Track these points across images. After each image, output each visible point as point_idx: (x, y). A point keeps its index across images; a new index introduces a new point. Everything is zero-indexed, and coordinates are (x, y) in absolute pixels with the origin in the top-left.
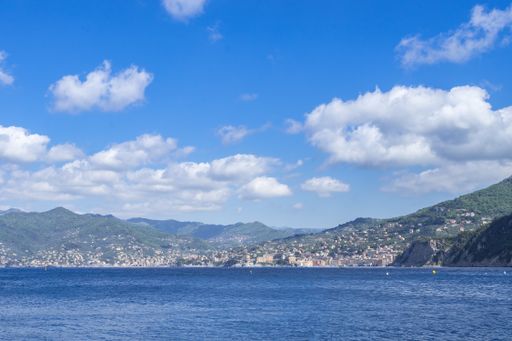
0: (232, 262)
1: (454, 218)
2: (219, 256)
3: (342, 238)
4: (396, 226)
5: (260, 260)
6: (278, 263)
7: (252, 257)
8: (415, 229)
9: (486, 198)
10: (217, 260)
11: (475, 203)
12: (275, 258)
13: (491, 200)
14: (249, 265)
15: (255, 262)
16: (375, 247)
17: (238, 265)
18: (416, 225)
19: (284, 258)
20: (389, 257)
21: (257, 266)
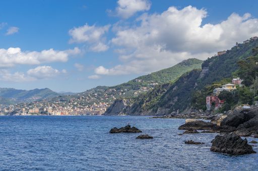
0: (14, 112)
1: (145, 86)
2: (8, 109)
3: (82, 98)
4: (113, 91)
5: (31, 111)
6: (42, 113)
7: (26, 109)
8: (122, 93)
9: (166, 74)
10: (6, 111)
11: (159, 77)
12: (40, 110)
13: (168, 75)
14: (24, 114)
15: (27, 113)
16: (98, 103)
17: (17, 114)
18: (124, 90)
19: (45, 110)
20: (104, 110)
21: (29, 115)
